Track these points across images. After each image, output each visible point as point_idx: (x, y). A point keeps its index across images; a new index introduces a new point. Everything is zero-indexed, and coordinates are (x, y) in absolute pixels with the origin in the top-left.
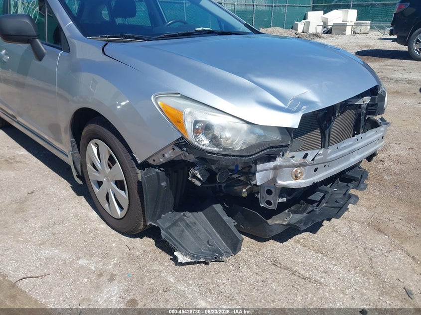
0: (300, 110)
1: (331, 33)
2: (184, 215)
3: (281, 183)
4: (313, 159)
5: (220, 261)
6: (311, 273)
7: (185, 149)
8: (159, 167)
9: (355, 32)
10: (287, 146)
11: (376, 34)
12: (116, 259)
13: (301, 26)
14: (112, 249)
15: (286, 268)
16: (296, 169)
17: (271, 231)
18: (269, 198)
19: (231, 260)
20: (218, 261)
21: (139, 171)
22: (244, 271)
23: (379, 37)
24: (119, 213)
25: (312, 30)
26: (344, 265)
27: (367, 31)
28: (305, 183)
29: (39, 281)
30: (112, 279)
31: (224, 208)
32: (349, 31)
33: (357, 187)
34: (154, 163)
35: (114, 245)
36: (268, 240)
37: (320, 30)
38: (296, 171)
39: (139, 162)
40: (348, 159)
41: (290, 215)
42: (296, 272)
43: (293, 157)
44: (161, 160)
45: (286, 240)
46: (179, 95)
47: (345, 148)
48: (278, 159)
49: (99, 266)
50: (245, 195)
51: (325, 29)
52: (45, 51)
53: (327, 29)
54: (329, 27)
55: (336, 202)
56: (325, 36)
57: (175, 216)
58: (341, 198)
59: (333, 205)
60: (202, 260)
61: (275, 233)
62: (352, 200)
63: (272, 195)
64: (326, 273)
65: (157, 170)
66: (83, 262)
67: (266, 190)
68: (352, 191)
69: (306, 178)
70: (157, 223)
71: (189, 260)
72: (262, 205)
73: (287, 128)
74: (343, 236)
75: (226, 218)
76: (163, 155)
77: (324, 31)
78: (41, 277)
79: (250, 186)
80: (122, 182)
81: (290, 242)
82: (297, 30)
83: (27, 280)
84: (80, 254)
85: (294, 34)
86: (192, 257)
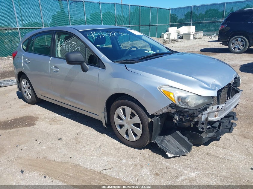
0: (216, 89)
1: (182, 39)
2: (164, 137)
3: (210, 119)
4: (222, 108)
5: (184, 156)
6: (225, 157)
7: (173, 108)
8: (158, 116)
9: (195, 38)
10: (211, 104)
11: (207, 38)
12: (138, 159)
13: (165, 36)
14: (133, 155)
15: (213, 155)
16: (215, 113)
17: (204, 141)
18: (203, 126)
19: (188, 155)
20: (183, 156)
21: (149, 118)
22: (196, 159)
23: (209, 40)
24: (134, 138)
25: (172, 38)
26: (237, 152)
27: (201, 37)
28: (219, 118)
29: (110, 170)
30: (142, 166)
31: (181, 133)
32: (192, 37)
33: (233, 119)
34: (156, 115)
35: (134, 153)
36: (200, 145)
37: (176, 37)
38: (216, 114)
39: (150, 114)
40: (230, 107)
41: (207, 134)
42: (218, 157)
43: (213, 108)
44: (160, 113)
45: (208, 145)
46: (169, 86)
47: (230, 102)
48: (208, 109)
49: (133, 162)
50: (192, 126)
51: (179, 37)
52: (88, 68)
53: (180, 37)
54: (181, 35)
55: (227, 126)
56: (179, 40)
57: (161, 138)
58: (228, 125)
59: (226, 128)
60: (178, 155)
61: (206, 141)
62: (234, 125)
63: (204, 125)
64: (231, 156)
65: (158, 118)
66: (124, 161)
67: (201, 123)
68: (232, 121)
69: (219, 116)
70: (155, 141)
71: (174, 156)
72: (199, 130)
73: (212, 97)
74: (231, 141)
75: (183, 137)
76: (162, 111)
77: (178, 38)
78: (111, 168)
79: (193, 122)
80: (139, 124)
81: (210, 145)
82: (163, 38)
83: (105, 171)
84: (121, 158)
85: (162, 40)
86: (174, 154)
